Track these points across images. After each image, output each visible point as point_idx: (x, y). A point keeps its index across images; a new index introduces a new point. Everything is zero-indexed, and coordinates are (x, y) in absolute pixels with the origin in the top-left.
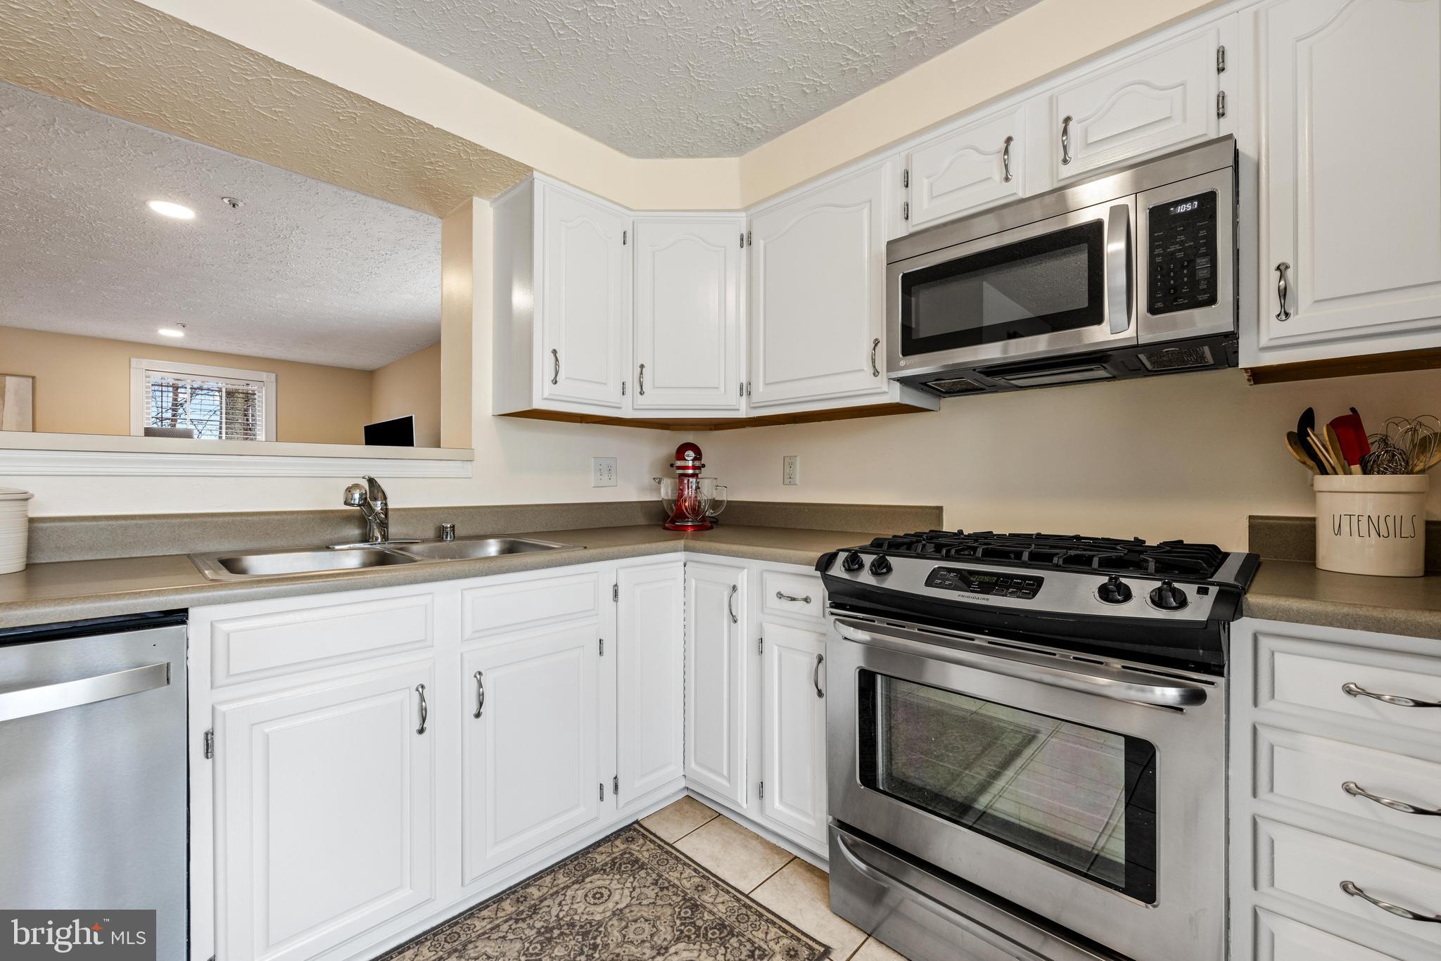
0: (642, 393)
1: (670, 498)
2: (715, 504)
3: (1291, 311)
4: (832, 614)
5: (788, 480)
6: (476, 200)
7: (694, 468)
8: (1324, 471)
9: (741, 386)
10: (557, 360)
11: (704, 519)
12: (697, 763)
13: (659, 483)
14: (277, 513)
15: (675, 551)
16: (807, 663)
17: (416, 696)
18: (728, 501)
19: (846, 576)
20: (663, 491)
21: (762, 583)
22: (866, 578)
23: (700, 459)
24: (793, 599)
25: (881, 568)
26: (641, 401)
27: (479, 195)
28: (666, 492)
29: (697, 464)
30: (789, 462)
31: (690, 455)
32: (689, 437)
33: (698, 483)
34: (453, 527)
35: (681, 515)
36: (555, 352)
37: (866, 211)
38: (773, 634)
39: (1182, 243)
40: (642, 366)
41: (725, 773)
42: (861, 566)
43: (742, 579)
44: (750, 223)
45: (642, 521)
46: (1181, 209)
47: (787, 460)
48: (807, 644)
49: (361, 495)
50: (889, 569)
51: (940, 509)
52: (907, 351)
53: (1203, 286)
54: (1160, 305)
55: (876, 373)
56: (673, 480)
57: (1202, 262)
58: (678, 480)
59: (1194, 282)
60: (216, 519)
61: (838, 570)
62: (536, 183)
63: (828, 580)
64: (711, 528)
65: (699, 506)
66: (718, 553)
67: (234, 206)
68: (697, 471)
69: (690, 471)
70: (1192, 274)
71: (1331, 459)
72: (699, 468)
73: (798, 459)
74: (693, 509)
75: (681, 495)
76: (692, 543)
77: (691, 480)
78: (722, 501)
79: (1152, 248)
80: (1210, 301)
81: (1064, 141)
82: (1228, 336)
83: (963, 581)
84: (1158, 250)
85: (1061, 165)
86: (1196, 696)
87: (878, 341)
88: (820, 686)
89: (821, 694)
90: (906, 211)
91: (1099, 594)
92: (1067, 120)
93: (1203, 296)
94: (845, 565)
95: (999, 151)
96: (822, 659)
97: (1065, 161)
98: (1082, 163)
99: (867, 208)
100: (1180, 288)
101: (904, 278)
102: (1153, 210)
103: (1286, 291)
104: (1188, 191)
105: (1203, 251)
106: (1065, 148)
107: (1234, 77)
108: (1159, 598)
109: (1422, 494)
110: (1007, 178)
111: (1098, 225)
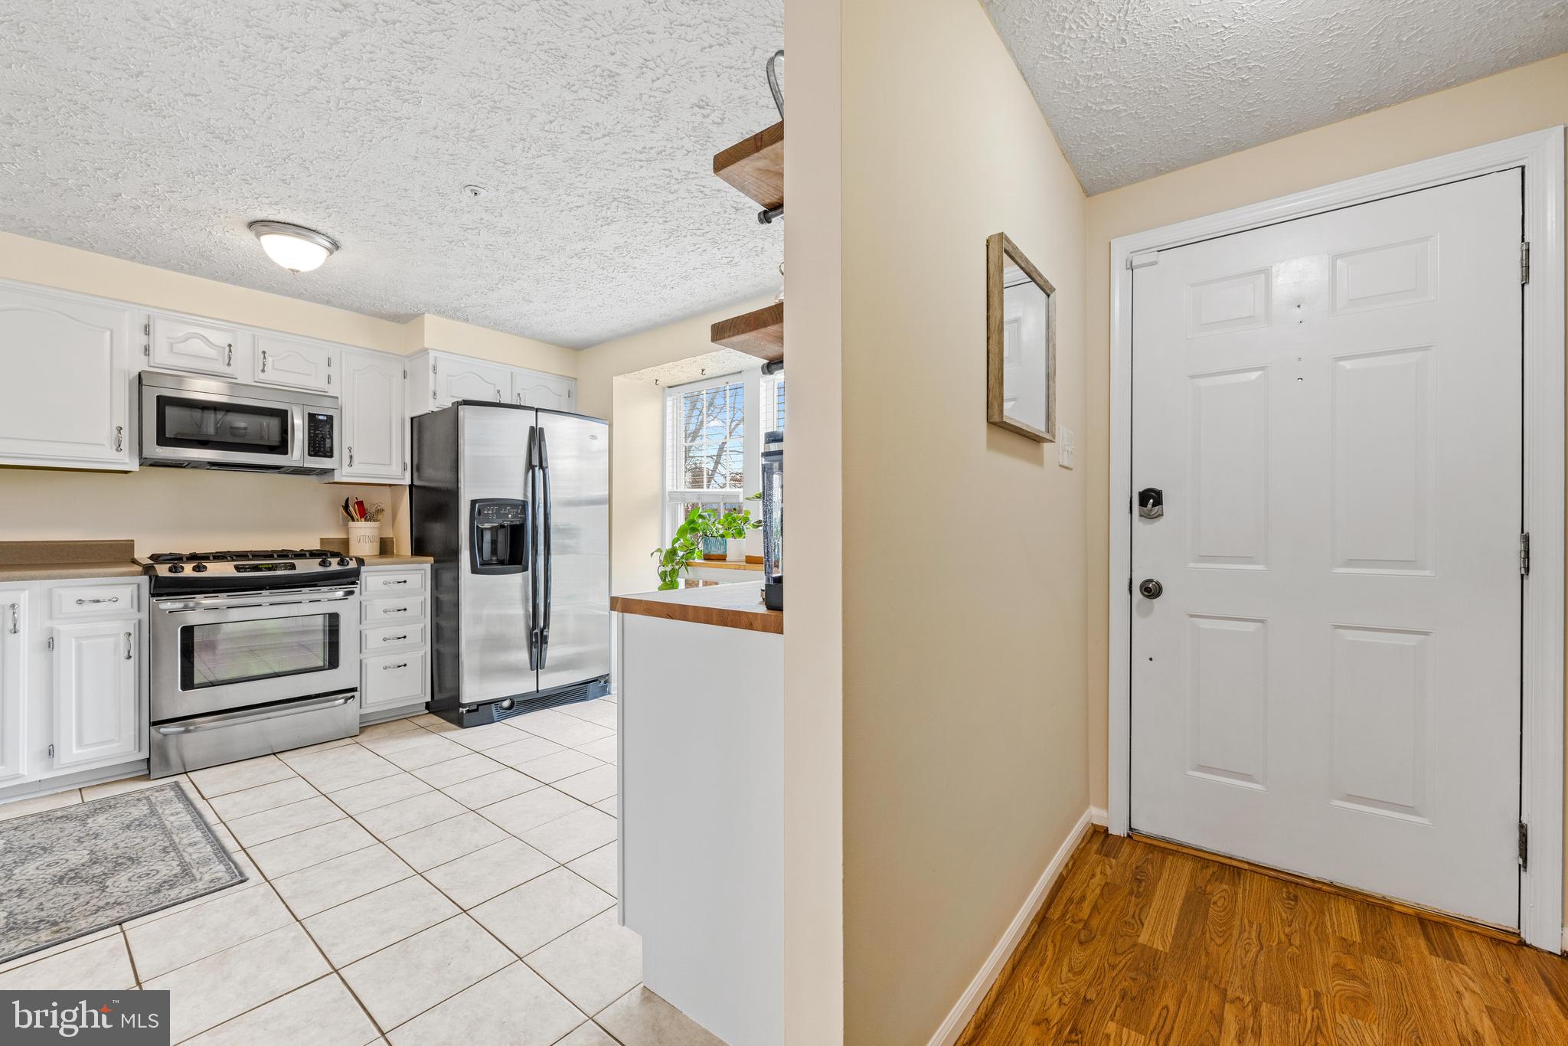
3: (351, 464)
8: (353, 520)
16: (113, 641)
19: (176, 575)
21: (49, 597)
25: (201, 568)
37: (107, 335)
39: (321, 431)
42: (183, 569)
46: (320, 417)
52: (161, 443)
53: (329, 450)
54: (310, 454)
55: (119, 449)
57: (328, 441)
59: (324, 448)
61: (164, 574)
70: (325, 444)
71: (356, 517)
79: (309, 430)
80: (331, 456)
81: (264, 362)
82: (333, 469)
83: (256, 568)
84: (312, 431)
85: (260, 372)
86: (352, 593)
87: (121, 429)
88: (129, 652)
89: (129, 657)
90: (147, 350)
91: (320, 564)
92: (264, 352)
93: (329, 454)
94: (170, 570)
95: (224, 348)
96: (130, 634)
97: (263, 371)
98: (272, 376)
99: (108, 333)
100: (320, 447)
101: (159, 398)
102: (309, 414)
103: (351, 457)
104: (322, 412)
105: (328, 436)
106: (264, 365)
107: (334, 371)
108: (342, 563)
109: (380, 529)
110: (229, 364)
111: (286, 412)
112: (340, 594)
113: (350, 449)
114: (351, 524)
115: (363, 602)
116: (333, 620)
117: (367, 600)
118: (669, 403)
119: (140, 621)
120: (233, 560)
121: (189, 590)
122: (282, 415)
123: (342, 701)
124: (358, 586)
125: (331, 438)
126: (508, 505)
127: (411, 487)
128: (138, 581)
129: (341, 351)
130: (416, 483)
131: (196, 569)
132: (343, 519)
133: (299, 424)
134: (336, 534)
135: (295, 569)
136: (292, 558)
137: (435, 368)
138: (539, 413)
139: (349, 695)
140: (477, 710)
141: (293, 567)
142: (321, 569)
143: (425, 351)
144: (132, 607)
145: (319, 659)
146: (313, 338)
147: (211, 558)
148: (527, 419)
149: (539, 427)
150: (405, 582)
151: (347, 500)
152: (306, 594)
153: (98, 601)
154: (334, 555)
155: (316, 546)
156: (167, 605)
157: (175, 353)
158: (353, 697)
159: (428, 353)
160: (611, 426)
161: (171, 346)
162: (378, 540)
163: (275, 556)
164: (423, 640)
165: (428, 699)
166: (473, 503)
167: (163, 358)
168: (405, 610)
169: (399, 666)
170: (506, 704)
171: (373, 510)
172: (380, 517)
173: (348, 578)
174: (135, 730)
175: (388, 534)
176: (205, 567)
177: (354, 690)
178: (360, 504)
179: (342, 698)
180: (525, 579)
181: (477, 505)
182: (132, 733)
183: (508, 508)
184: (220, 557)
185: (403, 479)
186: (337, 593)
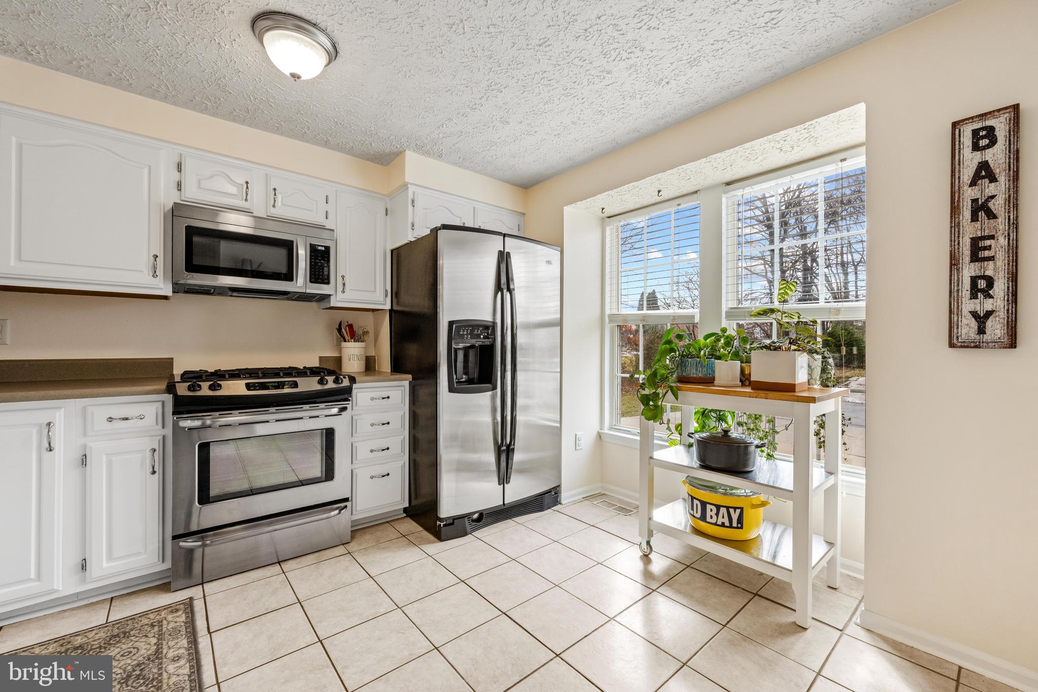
3: (344, 291)
8: (345, 341)
19: (193, 394)
22: (207, 393)
25: (216, 387)
42: (201, 388)
46: (320, 248)
52: (188, 270)
53: (326, 277)
54: (313, 280)
55: (156, 276)
57: (326, 269)
59: (323, 276)
70: (323, 272)
71: (347, 338)
73: (10, 323)
79: (311, 259)
80: (328, 283)
81: (274, 198)
82: (330, 295)
83: (263, 386)
84: (313, 260)
85: (271, 207)
86: (344, 409)
87: (157, 256)
88: (153, 468)
89: (154, 472)
90: (179, 186)
91: (319, 383)
92: (275, 189)
93: (326, 281)
94: (189, 389)
95: (242, 185)
96: (155, 451)
97: (274, 206)
98: (280, 211)
99: (146, 171)
100: (319, 275)
101: (188, 228)
102: (311, 244)
103: (344, 284)
104: (321, 243)
105: (326, 265)
106: (275, 201)
107: (330, 207)
108: (336, 381)
109: (365, 348)
110: (246, 200)
111: (292, 242)
112: (335, 410)
113: (343, 277)
114: (344, 344)
115: (354, 417)
116: (329, 434)
117: (356, 415)
118: (608, 232)
119: (164, 437)
120: (245, 378)
121: (205, 408)
122: (288, 246)
123: (337, 512)
124: (350, 402)
125: (329, 267)
126: (480, 326)
127: (391, 311)
128: (163, 399)
129: (337, 191)
130: (395, 308)
131: (211, 388)
132: (337, 341)
133: (302, 254)
134: (330, 353)
135: (297, 387)
136: (295, 377)
137: (413, 201)
138: (506, 238)
139: (342, 505)
140: (452, 524)
141: (295, 385)
142: (319, 387)
143: (405, 186)
144: (157, 424)
145: (316, 470)
146: (316, 177)
147: (227, 376)
148: (496, 244)
149: (506, 251)
150: (388, 397)
151: (341, 323)
152: (306, 411)
153: (127, 419)
154: (331, 373)
155: (315, 363)
156: (187, 423)
157: (201, 188)
158: (346, 507)
159: (408, 188)
160: (562, 252)
161: (199, 182)
162: (364, 358)
163: (281, 374)
164: (403, 451)
165: (407, 505)
166: (451, 324)
167: (193, 194)
168: (388, 423)
169: (383, 476)
170: (476, 516)
171: (361, 332)
172: (366, 338)
173: (342, 396)
174: (159, 542)
175: (372, 353)
176: (220, 386)
177: (346, 500)
178: (350, 326)
179: (337, 509)
180: (493, 398)
181: (454, 326)
182: (156, 545)
183: (480, 329)
184: (235, 375)
185: (385, 304)
186: (332, 410)
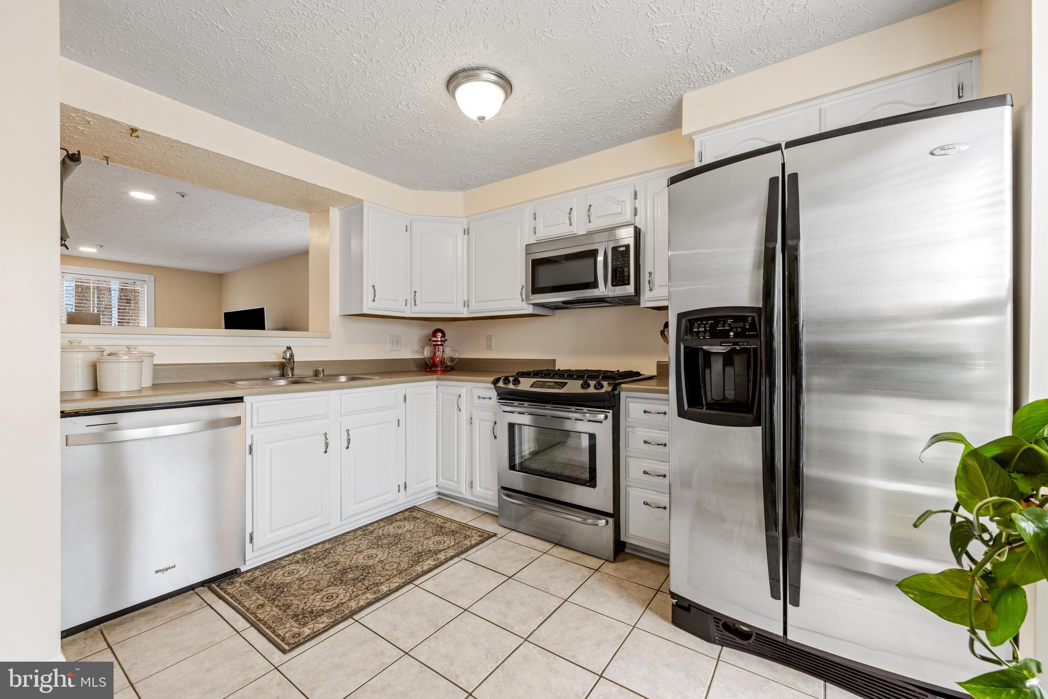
0: (415, 305)
1: (429, 356)
2: (452, 359)
3: (653, 289)
4: (499, 402)
5: (489, 347)
6: (331, 208)
7: (441, 341)
9: (465, 301)
10: (375, 290)
11: (447, 366)
12: (443, 478)
13: (424, 349)
14: (243, 363)
15: (432, 380)
16: (490, 425)
17: (324, 437)
18: (459, 358)
19: (503, 386)
20: (425, 353)
21: (472, 393)
22: (511, 386)
23: (444, 337)
24: (485, 398)
25: (517, 382)
26: (415, 309)
27: (333, 206)
28: (427, 353)
29: (443, 339)
30: (489, 339)
31: (439, 335)
32: (439, 325)
33: (443, 349)
34: (323, 370)
35: (434, 365)
36: (374, 286)
37: (519, 228)
38: (476, 414)
39: (621, 262)
40: (415, 292)
41: (456, 480)
42: (509, 382)
43: (463, 391)
44: (468, 224)
45: (414, 368)
46: (620, 249)
47: (488, 338)
48: (489, 416)
49: (290, 354)
50: (519, 382)
51: (554, 360)
52: (533, 293)
53: (626, 278)
54: (614, 283)
55: (523, 300)
56: (430, 347)
57: (626, 270)
58: (433, 348)
59: (623, 277)
60: (218, 365)
61: (501, 384)
62: (364, 205)
63: (497, 388)
64: (450, 371)
65: (444, 360)
66: (452, 380)
67: (183, 196)
68: (443, 343)
69: (440, 343)
70: (623, 273)
72: (444, 341)
73: (494, 337)
74: (441, 362)
75: (435, 354)
76: (440, 376)
77: (440, 347)
78: (456, 358)
79: (612, 262)
80: (628, 284)
83: (543, 385)
87: (523, 286)
88: (495, 434)
89: (495, 438)
90: (535, 230)
91: (582, 386)
92: (590, 206)
93: (626, 282)
94: (503, 382)
95: (568, 213)
96: (496, 423)
97: (589, 222)
98: (595, 224)
99: (519, 226)
100: (620, 277)
101: (532, 261)
102: (613, 248)
103: (650, 281)
104: (621, 244)
105: (626, 265)
106: (589, 216)
107: (639, 203)
108: (596, 386)
110: (571, 224)
111: (597, 251)
113: (650, 274)
116: (592, 439)
117: (630, 427)
122: (595, 255)
125: (629, 266)
126: (727, 317)
129: (644, 181)
131: (514, 382)
133: (602, 260)
136: (571, 378)
137: (700, 155)
138: (788, 149)
140: (687, 610)
141: (564, 386)
142: (583, 390)
143: (691, 139)
150: (665, 413)
152: (573, 412)
158: (607, 521)
159: (694, 139)
161: (544, 223)
166: (680, 317)
168: (665, 445)
169: (659, 508)
181: (684, 321)
183: (729, 321)
186: (599, 416)
